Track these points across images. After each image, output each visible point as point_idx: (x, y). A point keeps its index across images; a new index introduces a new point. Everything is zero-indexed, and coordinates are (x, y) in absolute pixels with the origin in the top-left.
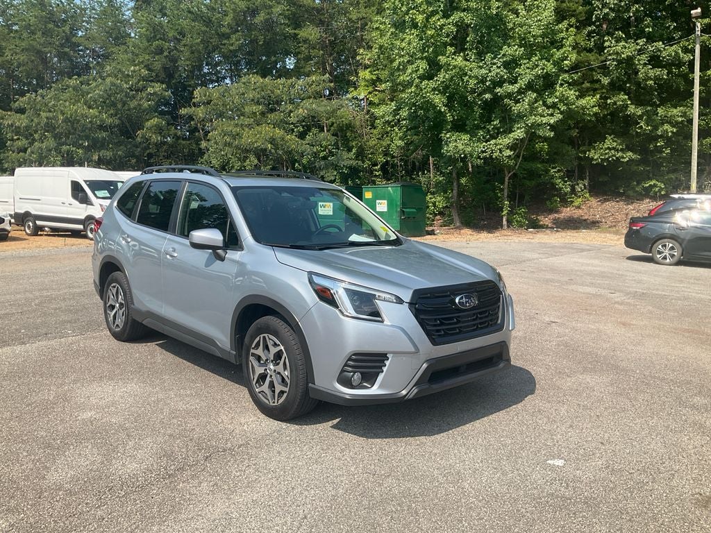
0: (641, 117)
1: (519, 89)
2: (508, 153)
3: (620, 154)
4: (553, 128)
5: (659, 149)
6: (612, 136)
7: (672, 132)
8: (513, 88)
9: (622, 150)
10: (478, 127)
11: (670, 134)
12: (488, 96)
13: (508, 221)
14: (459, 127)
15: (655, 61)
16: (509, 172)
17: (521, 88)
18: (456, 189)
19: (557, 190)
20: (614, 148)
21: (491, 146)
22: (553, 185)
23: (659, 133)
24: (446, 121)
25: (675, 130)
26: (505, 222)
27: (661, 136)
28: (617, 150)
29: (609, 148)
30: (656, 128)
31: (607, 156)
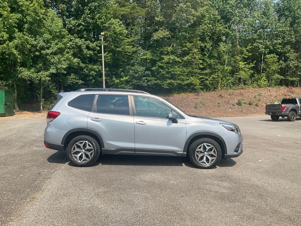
0: (84, 68)
1: (51, 53)
2: (48, 78)
3: (77, 81)
4: (65, 69)
5: (91, 80)
6: (73, 74)
7: (95, 74)
8: (49, 51)
9: (78, 79)
10: (32, 66)
11: (94, 75)
12: (37, 53)
13: (43, 107)
14: (23, 65)
15: (88, 48)
16: (43, 86)
17: (52, 52)
18: (16, 93)
19: (52, 94)
20: (74, 79)
21: (40, 75)
22: (51, 92)
23: (91, 74)
24: (18, 62)
25: (96, 74)
26: (41, 108)
27: (91, 75)
28: (76, 79)
29: (72, 78)
30: (89, 72)
31: (72, 81)
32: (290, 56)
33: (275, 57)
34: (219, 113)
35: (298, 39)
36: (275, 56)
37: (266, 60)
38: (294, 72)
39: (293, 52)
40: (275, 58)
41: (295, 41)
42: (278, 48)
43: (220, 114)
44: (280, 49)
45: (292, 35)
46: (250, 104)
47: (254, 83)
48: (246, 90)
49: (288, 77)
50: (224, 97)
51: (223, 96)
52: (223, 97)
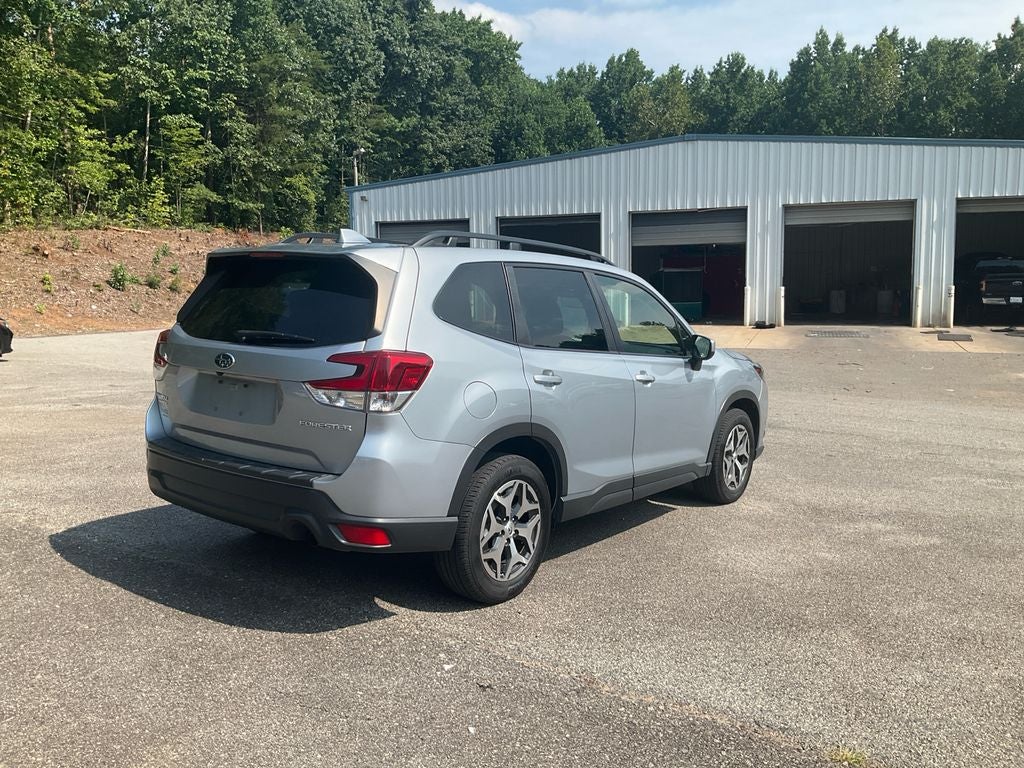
32: (235, 131)
33: (193, 127)
34: (59, 319)
35: (256, 79)
36: (194, 123)
37: (163, 131)
38: (248, 184)
39: (243, 118)
40: (193, 131)
41: (247, 84)
42: (199, 98)
43: (66, 322)
44: (203, 102)
45: (239, 63)
46: (151, 285)
47: (129, 209)
48: (109, 233)
49: (231, 198)
50: (50, 257)
51: (46, 252)
52: (47, 256)
